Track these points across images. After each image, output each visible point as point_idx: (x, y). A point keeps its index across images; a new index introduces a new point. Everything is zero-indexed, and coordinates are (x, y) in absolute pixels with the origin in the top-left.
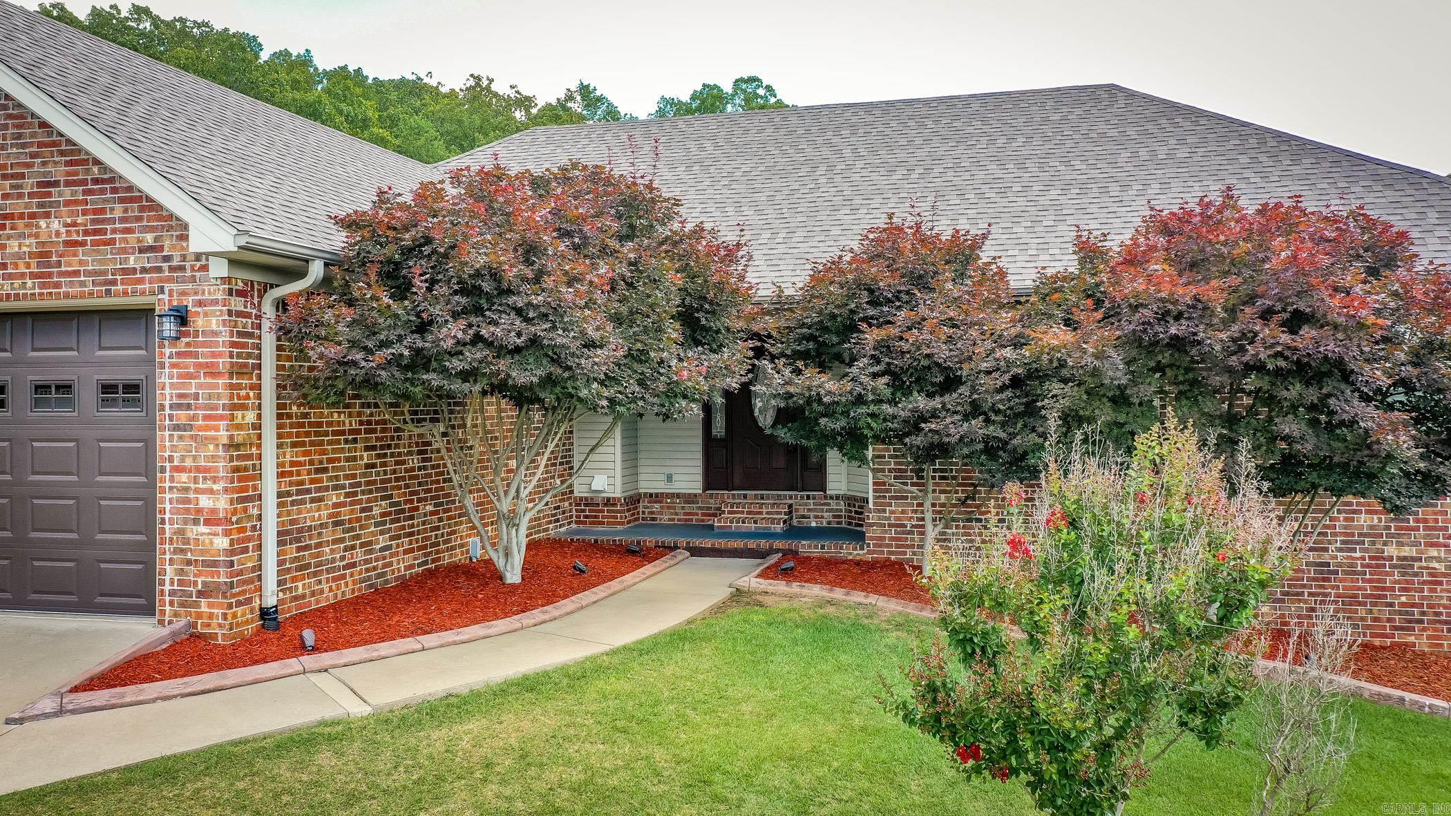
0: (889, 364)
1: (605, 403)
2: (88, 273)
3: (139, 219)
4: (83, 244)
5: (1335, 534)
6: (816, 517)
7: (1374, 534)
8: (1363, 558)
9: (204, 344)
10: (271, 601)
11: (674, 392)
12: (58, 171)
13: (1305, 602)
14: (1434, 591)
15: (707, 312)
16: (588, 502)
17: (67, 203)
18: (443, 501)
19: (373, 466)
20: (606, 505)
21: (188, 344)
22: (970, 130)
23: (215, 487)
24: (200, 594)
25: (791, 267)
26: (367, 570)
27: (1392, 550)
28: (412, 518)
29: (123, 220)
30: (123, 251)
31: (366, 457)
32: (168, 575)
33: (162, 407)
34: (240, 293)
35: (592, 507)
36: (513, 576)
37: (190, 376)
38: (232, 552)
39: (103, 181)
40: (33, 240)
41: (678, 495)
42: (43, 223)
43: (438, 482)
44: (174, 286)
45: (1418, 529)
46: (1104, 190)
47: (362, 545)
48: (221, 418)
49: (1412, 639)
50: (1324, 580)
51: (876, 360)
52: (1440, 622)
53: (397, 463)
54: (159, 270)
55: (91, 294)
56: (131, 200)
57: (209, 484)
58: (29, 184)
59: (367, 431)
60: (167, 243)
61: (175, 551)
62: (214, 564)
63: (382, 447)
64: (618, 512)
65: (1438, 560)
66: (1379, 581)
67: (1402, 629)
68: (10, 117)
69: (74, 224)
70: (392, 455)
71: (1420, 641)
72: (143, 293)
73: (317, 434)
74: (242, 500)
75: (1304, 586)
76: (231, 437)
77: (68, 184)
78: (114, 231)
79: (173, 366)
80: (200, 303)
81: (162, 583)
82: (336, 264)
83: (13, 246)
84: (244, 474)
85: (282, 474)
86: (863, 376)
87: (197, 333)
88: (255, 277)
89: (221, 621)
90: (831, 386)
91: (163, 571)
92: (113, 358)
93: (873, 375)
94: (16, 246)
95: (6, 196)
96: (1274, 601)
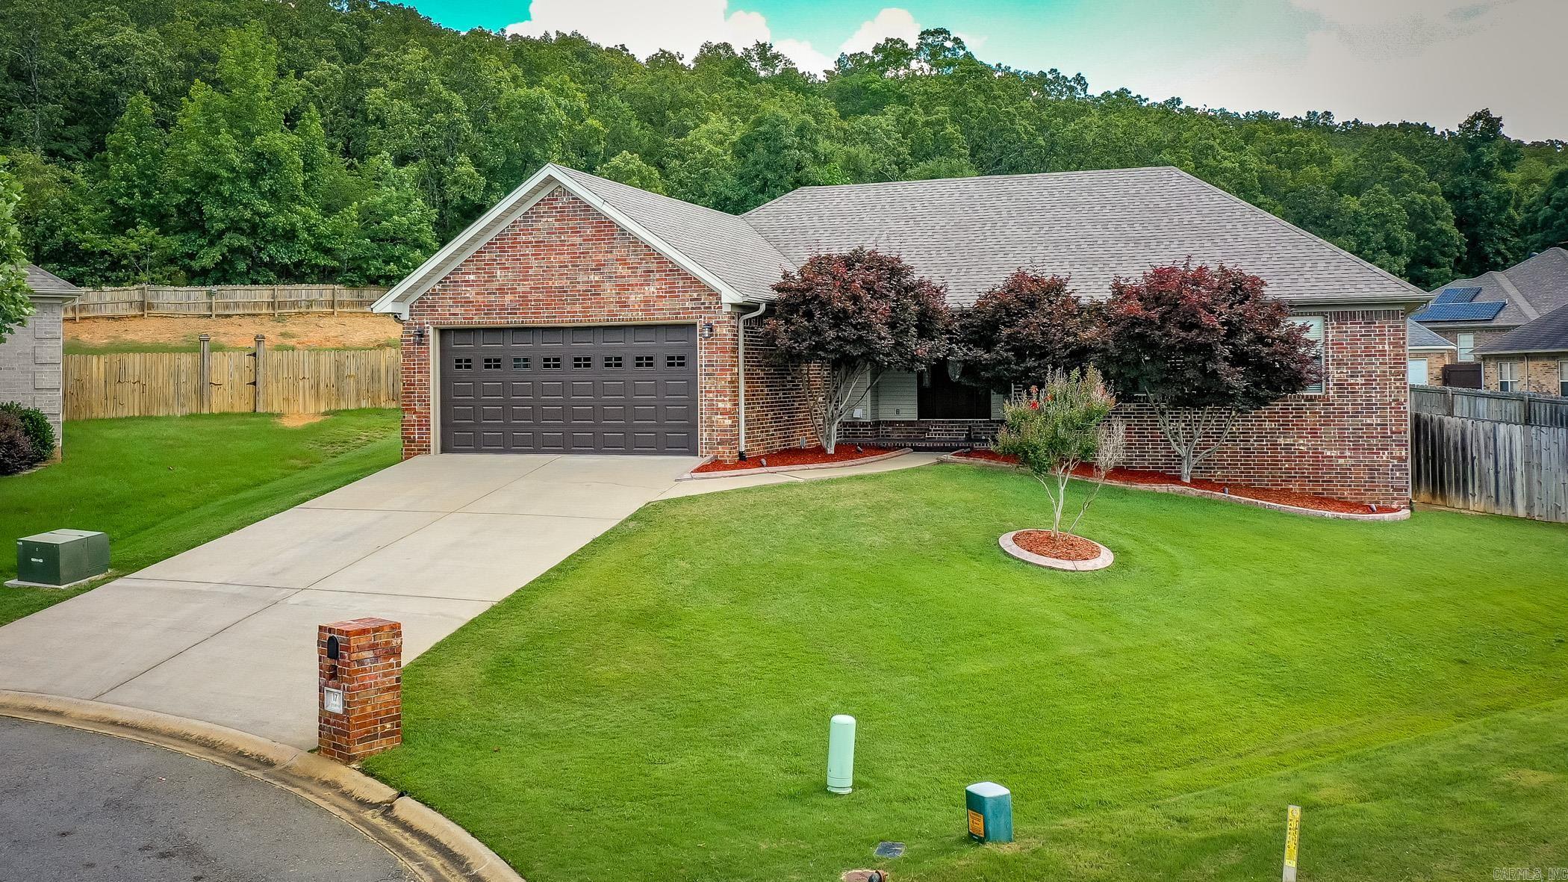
0: (1014, 345)
2: (667, 310)
3: (690, 287)
4: (665, 297)
7: (1271, 432)
8: (1267, 445)
9: (720, 340)
10: (743, 449)
11: (914, 359)
12: (654, 266)
13: (1239, 468)
14: (1302, 461)
15: (928, 322)
17: (657, 280)
18: (790, 414)
20: (861, 426)
21: (713, 339)
23: (724, 399)
24: (718, 444)
25: (968, 291)
27: (1281, 441)
28: (780, 422)
29: (683, 287)
30: (683, 300)
31: (767, 390)
32: (703, 435)
33: (701, 366)
34: (733, 318)
35: (855, 425)
37: (713, 352)
38: (731, 426)
39: (674, 271)
40: (642, 295)
41: (903, 422)
42: (646, 288)
43: (789, 405)
44: (707, 316)
45: (1293, 429)
46: (1147, 245)
48: (728, 370)
49: (1291, 486)
51: (1007, 343)
54: (700, 308)
55: (669, 318)
56: (687, 279)
57: (722, 398)
58: (639, 271)
59: (767, 378)
60: (703, 297)
61: (707, 426)
62: (726, 431)
63: (772, 386)
64: (869, 430)
65: (1303, 445)
66: (1274, 456)
67: (1286, 481)
68: (631, 242)
69: (661, 289)
71: (1295, 487)
72: (692, 318)
73: (754, 378)
74: (735, 405)
75: (1238, 460)
76: (731, 379)
77: (658, 271)
78: (679, 292)
79: (706, 348)
80: (718, 322)
81: (702, 439)
82: (771, 305)
83: (632, 298)
84: (735, 393)
85: (745, 395)
86: (1001, 351)
87: (716, 335)
88: (737, 310)
89: (727, 454)
90: (986, 356)
91: (702, 435)
92: (671, 345)
93: (1007, 351)
94: (635, 297)
95: (629, 276)
96: (1223, 468)
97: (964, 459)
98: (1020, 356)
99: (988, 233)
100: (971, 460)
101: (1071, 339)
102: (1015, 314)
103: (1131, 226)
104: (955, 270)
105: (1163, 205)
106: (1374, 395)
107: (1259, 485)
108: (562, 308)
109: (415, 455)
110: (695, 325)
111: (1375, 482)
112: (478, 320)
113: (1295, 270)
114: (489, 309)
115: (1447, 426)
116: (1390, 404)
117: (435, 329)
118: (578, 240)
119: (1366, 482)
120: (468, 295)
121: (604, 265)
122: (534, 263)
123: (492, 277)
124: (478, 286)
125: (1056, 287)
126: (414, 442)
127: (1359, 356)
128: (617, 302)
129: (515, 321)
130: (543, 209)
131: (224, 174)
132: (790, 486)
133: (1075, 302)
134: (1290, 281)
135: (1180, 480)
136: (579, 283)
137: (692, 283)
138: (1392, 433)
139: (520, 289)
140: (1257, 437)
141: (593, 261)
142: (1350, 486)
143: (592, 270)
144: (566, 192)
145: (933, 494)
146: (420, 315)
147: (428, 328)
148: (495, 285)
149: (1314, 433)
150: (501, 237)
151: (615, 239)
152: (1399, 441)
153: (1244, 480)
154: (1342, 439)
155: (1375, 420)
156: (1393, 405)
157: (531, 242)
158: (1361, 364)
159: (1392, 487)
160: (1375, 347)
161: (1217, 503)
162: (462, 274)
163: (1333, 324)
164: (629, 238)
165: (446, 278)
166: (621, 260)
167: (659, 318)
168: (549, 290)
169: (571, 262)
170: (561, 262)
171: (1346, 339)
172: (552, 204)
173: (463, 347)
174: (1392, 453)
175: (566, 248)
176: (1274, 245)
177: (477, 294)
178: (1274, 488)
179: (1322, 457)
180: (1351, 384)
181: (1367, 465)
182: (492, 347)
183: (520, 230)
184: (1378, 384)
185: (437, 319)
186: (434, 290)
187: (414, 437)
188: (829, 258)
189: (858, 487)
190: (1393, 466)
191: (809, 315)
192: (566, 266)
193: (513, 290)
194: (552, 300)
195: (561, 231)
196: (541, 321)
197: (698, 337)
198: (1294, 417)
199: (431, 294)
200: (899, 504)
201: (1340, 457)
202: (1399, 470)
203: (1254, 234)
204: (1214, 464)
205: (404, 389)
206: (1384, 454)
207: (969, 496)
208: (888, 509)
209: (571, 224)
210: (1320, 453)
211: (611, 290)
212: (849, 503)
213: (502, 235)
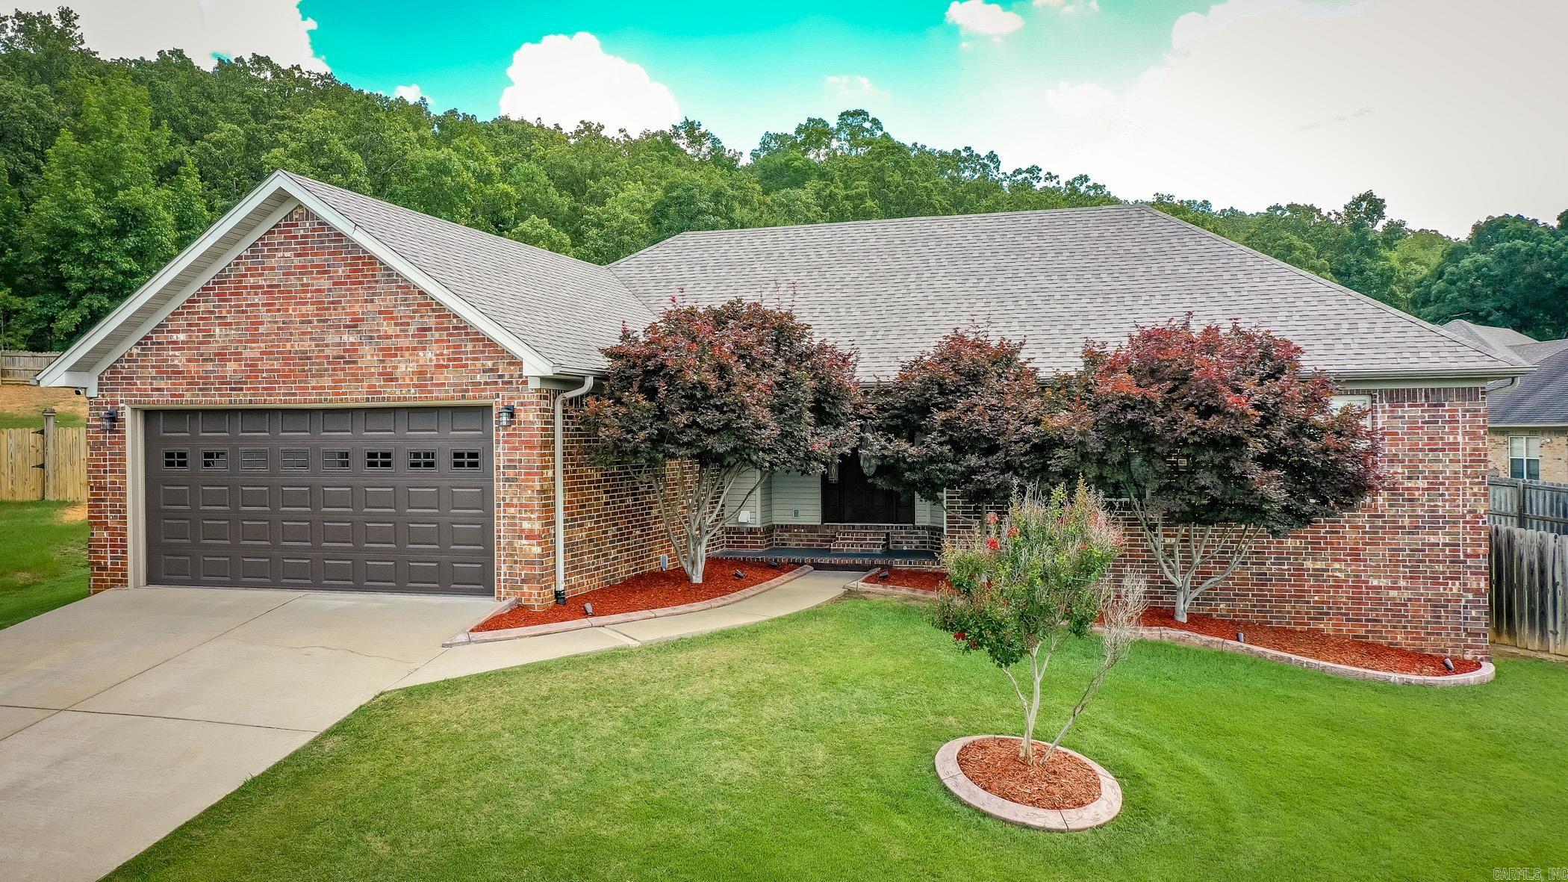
0: (951, 436)
1: (767, 465)
2: (450, 385)
3: (483, 352)
4: (447, 367)
5: (1270, 553)
6: (907, 543)
7: (1297, 553)
8: (1289, 570)
9: (525, 429)
10: (561, 587)
11: (810, 456)
12: (431, 322)
13: (1250, 601)
14: (1338, 592)
15: (829, 403)
16: (737, 531)
17: (437, 341)
18: (644, 526)
19: (608, 503)
20: (749, 533)
21: (514, 429)
22: (1028, 244)
23: (532, 516)
24: (523, 581)
25: (888, 359)
26: (606, 572)
27: (1309, 564)
28: (628, 539)
29: (473, 352)
30: (473, 371)
31: (604, 498)
32: (502, 569)
33: (498, 467)
34: (546, 398)
35: (738, 534)
36: (697, 579)
38: (541, 556)
40: (415, 364)
41: (803, 527)
42: (421, 353)
43: (642, 515)
44: (506, 393)
45: (1326, 549)
46: (1121, 300)
47: (603, 556)
48: (536, 474)
49: (1322, 626)
50: (1263, 585)
51: (942, 433)
52: (1341, 614)
53: (621, 502)
54: (496, 383)
55: (453, 398)
56: (478, 340)
57: (529, 514)
59: (605, 481)
60: (501, 367)
61: (507, 556)
62: (532, 563)
63: (613, 491)
64: (758, 538)
65: (1340, 570)
66: (1300, 586)
67: (1316, 619)
68: (399, 287)
69: (442, 354)
70: (618, 496)
71: (1327, 627)
72: (486, 398)
73: (581, 483)
74: (547, 524)
75: (1249, 590)
76: (542, 486)
77: (437, 329)
78: (467, 359)
79: (505, 442)
80: (522, 404)
81: (499, 575)
82: (601, 378)
83: (402, 368)
84: (548, 508)
85: (565, 509)
86: (933, 443)
87: (520, 423)
88: (552, 387)
89: (537, 598)
90: (913, 450)
91: (499, 568)
92: (462, 436)
93: (941, 444)
94: (404, 367)
95: (397, 336)
96: (1228, 600)
97: (879, 588)
98: (959, 448)
99: (913, 286)
100: (889, 589)
101: (1029, 429)
102: (952, 392)
103: (1098, 277)
104: (869, 332)
105: (1136, 250)
106: (1440, 504)
107: (1278, 623)
108: (306, 382)
109: (107, 587)
110: (490, 407)
111: (1441, 623)
112: (191, 399)
113: (1327, 332)
114: (203, 383)
115: (1518, 541)
116: (1464, 516)
117: (134, 410)
118: (325, 283)
119: (1428, 622)
120: (176, 362)
121: (362, 320)
122: (265, 316)
123: (208, 336)
124: (189, 349)
125: (1005, 356)
126: (105, 569)
127: (1422, 450)
128: (380, 374)
129: (242, 399)
130: (278, 239)
131: (81, 229)
132: (614, 656)
133: (1033, 374)
134: (1323, 347)
135: (1172, 618)
136: (327, 346)
137: (485, 346)
138: (1466, 556)
139: (247, 354)
140: (1275, 559)
141: (347, 314)
142: (1405, 627)
143: (346, 326)
144: (309, 215)
145: (832, 664)
146: (113, 390)
147: (123, 408)
148: (213, 348)
149: (1355, 556)
150: (220, 279)
151: (377, 282)
152: (1476, 568)
153: (1256, 617)
154: (1395, 563)
155: (1441, 538)
156: (1468, 518)
157: (261, 287)
158: (1421, 461)
159: (1465, 630)
160: (1442, 439)
161: (1233, 658)
162: (169, 332)
163: (1383, 407)
164: (396, 281)
165: (146, 338)
166: (385, 312)
167: (439, 397)
168: (287, 357)
169: (317, 315)
170: (303, 315)
171: (1401, 427)
172: (290, 232)
173: (179, 437)
174: (1465, 584)
175: (309, 295)
176: (1293, 300)
177: (189, 361)
178: (1298, 628)
179: (1367, 588)
180: (1408, 489)
181: (1430, 600)
182: (211, 437)
183: (247, 269)
184: (1447, 489)
185: (135, 396)
186: (131, 355)
187: (106, 563)
188: (691, 313)
189: (722, 654)
190: (1467, 601)
191: (651, 393)
192: (310, 322)
193: (238, 357)
194: (290, 370)
195: (303, 270)
196: (276, 401)
197: (495, 426)
198: (1327, 532)
199: (127, 361)
200: (779, 686)
201: (1392, 588)
202: (1475, 607)
203: (1262, 286)
204: (1216, 594)
205: (92, 495)
206: (1453, 584)
207: (889, 664)
208: (762, 698)
209: (317, 260)
210: (1364, 582)
211: (372, 355)
212: (700, 688)
213: (222, 277)
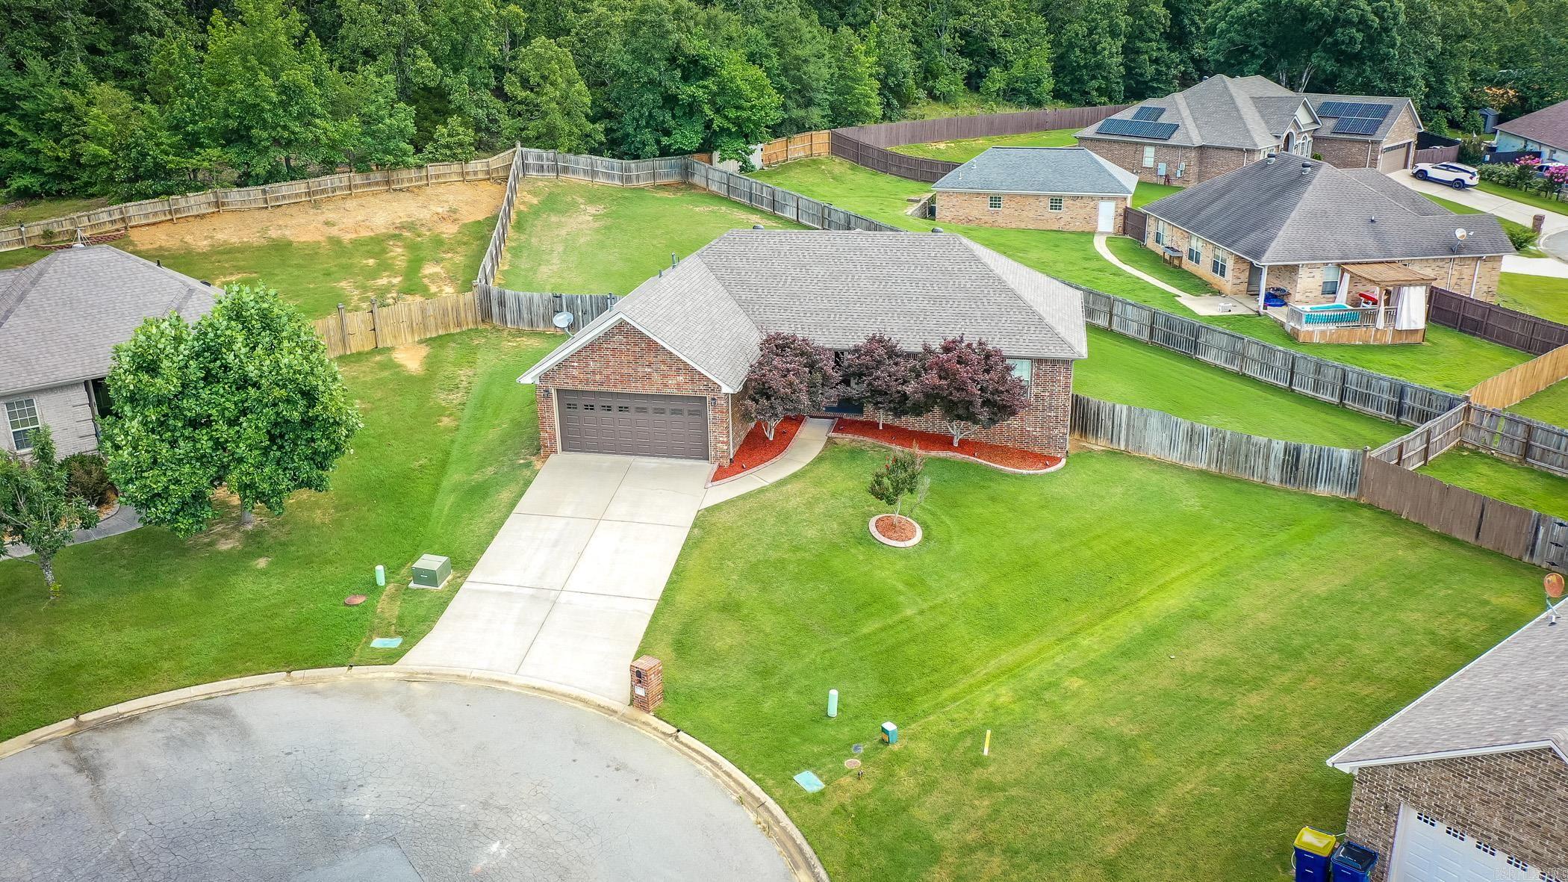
2: (689, 389)
4: (687, 383)
9: (720, 406)
10: (731, 457)
17: (683, 374)
21: (716, 406)
23: (724, 436)
24: (721, 457)
29: (698, 379)
30: (698, 385)
33: (710, 418)
36: (771, 438)
37: (716, 411)
38: (725, 448)
39: (692, 371)
40: (675, 382)
42: (678, 378)
44: (712, 395)
48: (724, 421)
49: (1008, 444)
54: (708, 390)
55: (691, 394)
56: (700, 376)
57: (721, 435)
58: (673, 370)
60: (709, 386)
61: (713, 448)
62: (724, 451)
65: (1016, 424)
66: (1001, 430)
67: (1006, 442)
68: (668, 353)
69: (686, 379)
72: (704, 395)
74: (728, 439)
75: (982, 430)
76: (726, 426)
77: (683, 370)
78: (695, 381)
79: (712, 410)
80: (719, 398)
81: (711, 455)
83: (670, 382)
84: (728, 433)
89: (725, 463)
91: (711, 452)
92: (693, 405)
95: (667, 371)
96: (975, 434)
97: (840, 435)
100: (844, 435)
106: (1053, 402)
107: (993, 443)
108: (630, 384)
109: (549, 455)
110: (706, 398)
111: (1050, 444)
112: (581, 387)
114: (587, 382)
117: (555, 390)
118: (636, 349)
119: (1046, 444)
120: (574, 373)
121: (653, 364)
122: (612, 359)
123: (588, 365)
124: (579, 369)
127: (1048, 381)
128: (662, 384)
130: (616, 331)
132: (763, 491)
134: (1015, 340)
135: (953, 444)
136: (639, 372)
137: (703, 378)
138: (1061, 420)
139: (604, 373)
141: (646, 361)
142: (1038, 445)
143: (646, 366)
146: (546, 382)
147: (551, 389)
148: (590, 370)
149: (1022, 419)
150: (592, 344)
151: (657, 351)
152: (1063, 425)
153: (985, 440)
154: (1036, 422)
155: (1053, 414)
157: (609, 348)
158: (1048, 385)
159: (1059, 446)
160: (1056, 378)
161: (970, 466)
162: (570, 362)
163: (1035, 365)
165: (560, 363)
166: (662, 362)
167: (685, 393)
168: (622, 374)
169: (634, 360)
170: (628, 360)
171: (1041, 373)
172: (621, 329)
173: (571, 398)
174: (1060, 430)
175: (630, 353)
177: (579, 373)
178: (1000, 445)
179: (1025, 431)
180: (1042, 396)
181: (1047, 436)
182: (589, 399)
184: (1056, 396)
185: (557, 385)
187: (548, 445)
190: (1060, 437)
192: (631, 363)
193: (601, 373)
194: (624, 380)
195: (627, 344)
196: (619, 390)
197: (708, 404)
199: (552, 371)
200: (818, 499)
201: (1034, 431)
202: (1062, 439)
204: (971, 433)
206: (1056, 430)
209: (633, 340)
211: (658, 377)
212: (794, 502)
